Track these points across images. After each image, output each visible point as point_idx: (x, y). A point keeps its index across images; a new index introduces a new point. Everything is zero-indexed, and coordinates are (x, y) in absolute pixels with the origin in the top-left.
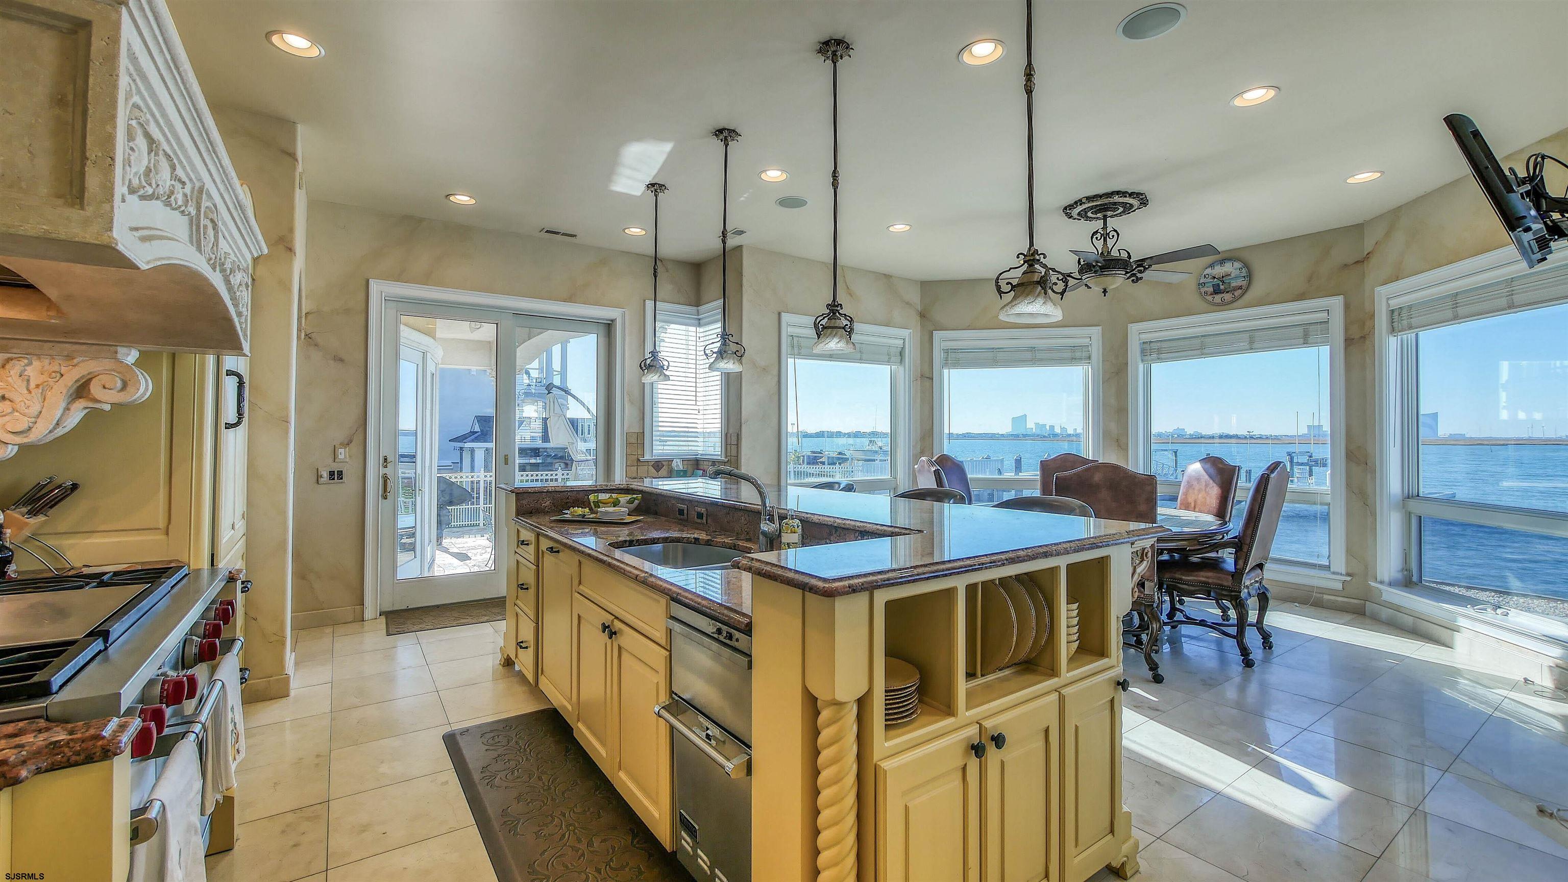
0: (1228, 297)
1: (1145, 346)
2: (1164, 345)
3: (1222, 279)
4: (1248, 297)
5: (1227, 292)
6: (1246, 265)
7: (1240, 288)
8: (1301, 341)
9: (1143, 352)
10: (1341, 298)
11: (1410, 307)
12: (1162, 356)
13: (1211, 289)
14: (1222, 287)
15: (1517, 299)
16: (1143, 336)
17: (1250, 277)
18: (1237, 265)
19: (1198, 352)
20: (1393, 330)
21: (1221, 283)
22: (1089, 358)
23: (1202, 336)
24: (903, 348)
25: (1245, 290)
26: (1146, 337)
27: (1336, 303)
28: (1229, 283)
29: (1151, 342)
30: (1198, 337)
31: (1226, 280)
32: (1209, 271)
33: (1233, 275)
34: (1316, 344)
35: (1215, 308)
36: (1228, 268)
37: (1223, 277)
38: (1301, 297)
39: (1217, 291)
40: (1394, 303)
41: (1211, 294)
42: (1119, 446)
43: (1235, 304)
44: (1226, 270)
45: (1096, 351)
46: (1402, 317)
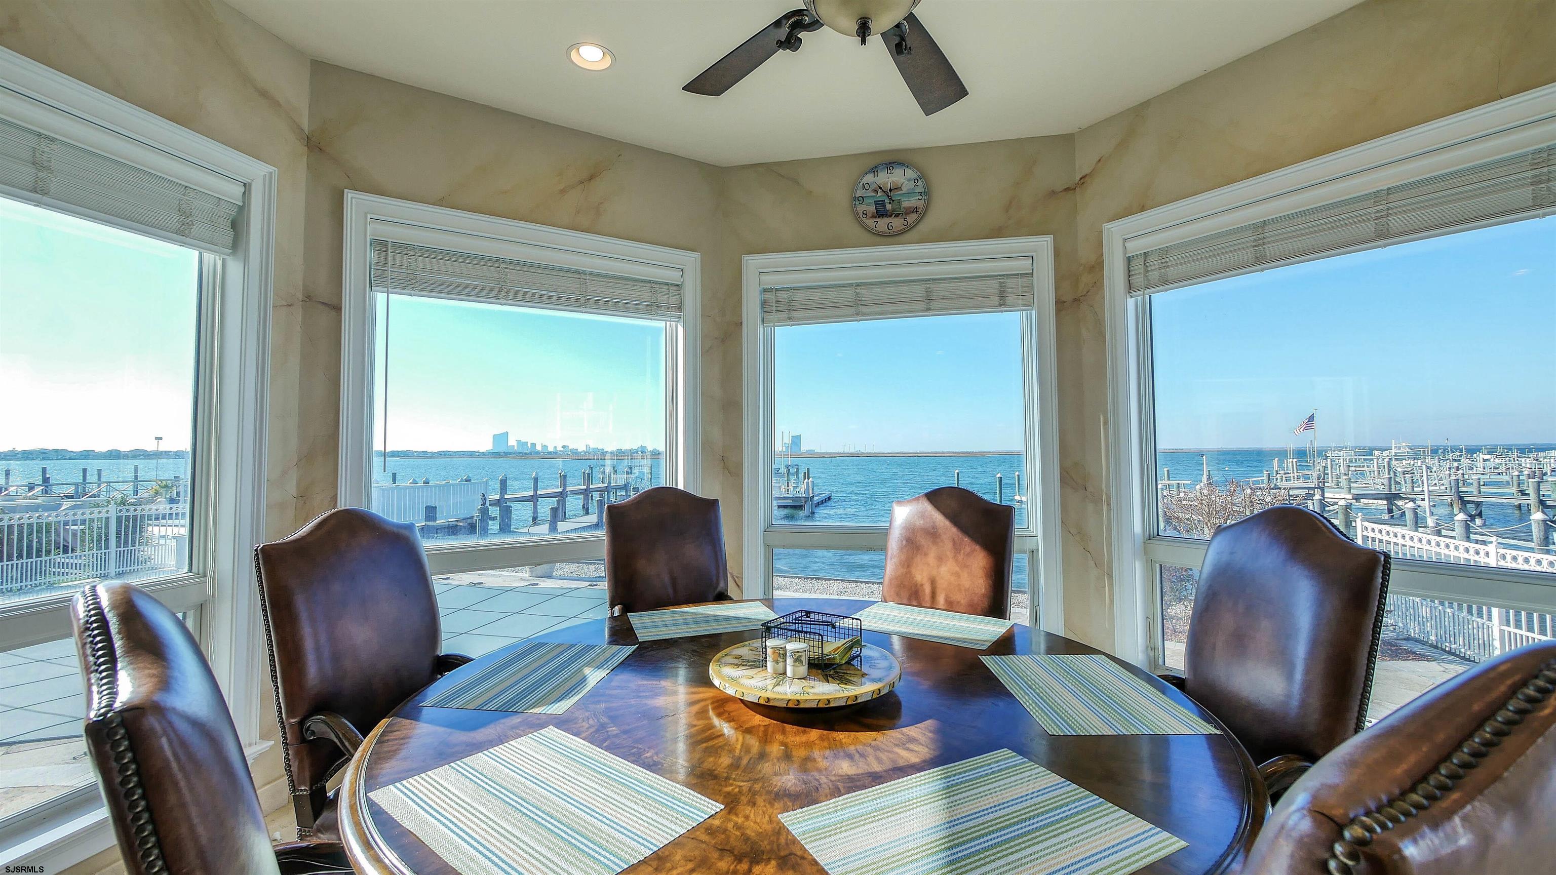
0: (897, 223)
1: (770, 296)
2: (797, 295)
3: (890, 192)
4: (924, 227)
5: (897, 216)
6: (922, 176)
7: (915, 210)
8: (996, 301)
9: (764, 304)
10: (1049, 239)
11: (1164, 252)
12: (795, 314)
13: (872, 209)
14: (889, 207)
15: (1395, 222)
16: (764, 278)
17: (927, 193)
18: (910, 173)
19: (852, 310)
20: (1130, 288)
21: (887, 201)
22: (680, 308)
23: (858, 285)
24: (243, 209)
25: (920, 213)
26: (770, 280)
27: (1043, 245)
28: (899, 202)
29: (777, 290)
30: (850, 285)
31: (896, 195)
32: (869, 178)
33: (904, 190)
34: (1014, 307)
35: (878, 239)
36: (898, 177)
37: (891, 190)
38: (997, 233)
39: (881, 213)
40: (1136, 247)
41: (873, 217)
42: (726, 468)
43: (907, 236)
44: (894, 179)
45: (692, 295)
46: (1147, 267)
